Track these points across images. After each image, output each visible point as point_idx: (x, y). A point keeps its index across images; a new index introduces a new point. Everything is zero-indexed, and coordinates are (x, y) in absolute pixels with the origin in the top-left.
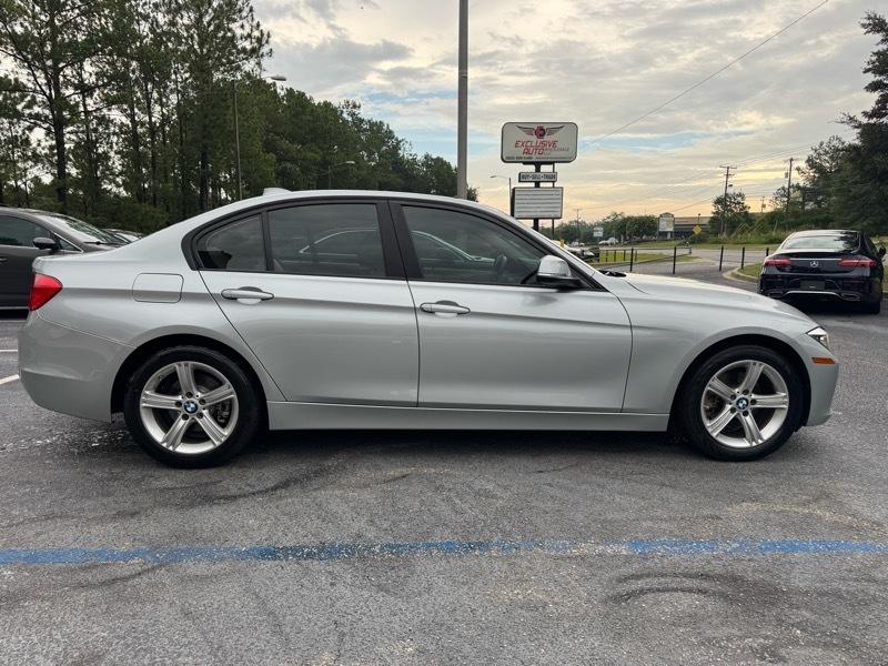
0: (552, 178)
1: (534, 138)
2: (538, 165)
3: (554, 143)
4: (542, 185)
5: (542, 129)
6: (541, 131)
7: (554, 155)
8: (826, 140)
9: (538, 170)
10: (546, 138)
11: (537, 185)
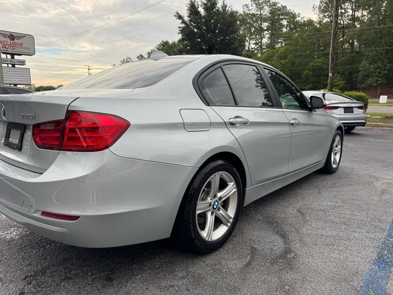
0: (23, 63)
1: (8, 40)
2: (13, 55)
3: (21, 44)
4: (16, 66)
5: (12, 36)
6: (12, 37)
7: (21, 50)
8: (125, 59)
9: (13, 58)
10: (16, 41)
11: (13, 66)
